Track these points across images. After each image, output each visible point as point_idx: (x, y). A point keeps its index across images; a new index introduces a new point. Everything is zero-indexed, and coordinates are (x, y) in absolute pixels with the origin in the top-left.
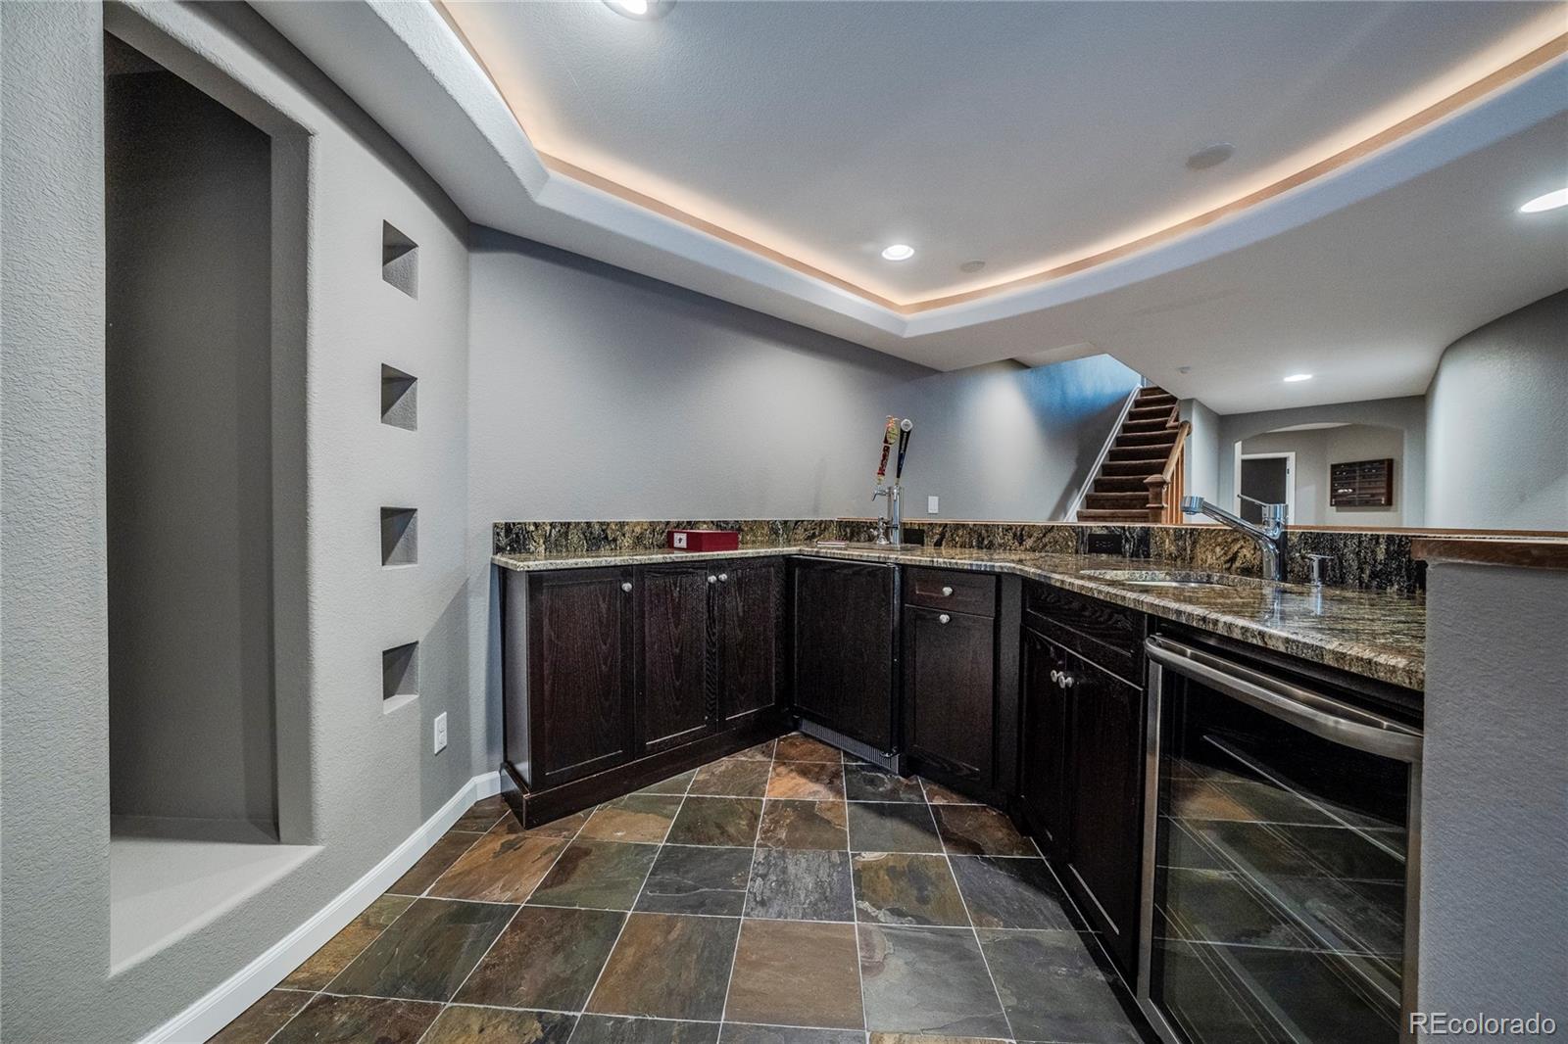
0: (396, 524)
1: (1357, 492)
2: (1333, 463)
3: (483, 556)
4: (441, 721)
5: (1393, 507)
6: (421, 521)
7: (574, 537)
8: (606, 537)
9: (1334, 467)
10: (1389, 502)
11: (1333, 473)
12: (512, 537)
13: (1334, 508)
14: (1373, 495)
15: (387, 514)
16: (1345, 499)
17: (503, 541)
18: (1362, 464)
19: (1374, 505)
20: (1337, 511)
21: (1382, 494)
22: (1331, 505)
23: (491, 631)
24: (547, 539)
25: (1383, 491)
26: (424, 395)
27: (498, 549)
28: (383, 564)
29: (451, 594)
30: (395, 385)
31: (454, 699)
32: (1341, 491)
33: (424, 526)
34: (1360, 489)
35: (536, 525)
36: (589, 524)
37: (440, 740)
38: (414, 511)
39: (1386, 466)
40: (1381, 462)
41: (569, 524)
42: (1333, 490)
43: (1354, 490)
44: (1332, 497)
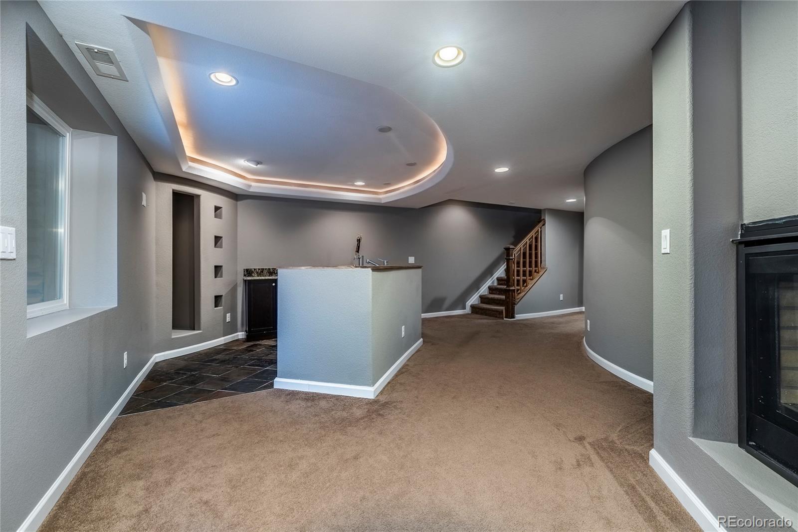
0: (218, 269)
3: (241, 278)
4: (228, 315)
6: (224, 269)
7: (265, 272)
8: (274, 272)
12: (248, 272)
15: (216, 267)
17: (246, 273)
23: (243, 294)
24: (257, 273)
26: (224, 241)
27: (245, 275)
28: (215, 278)
29: (232, 286)
30: (217, 239)
31: (233, 310)
33: (224, 270)
35: (254, 269)
36: (269, 269)
37: (228, 319)
38: (222, 266)
41: (263, 269)
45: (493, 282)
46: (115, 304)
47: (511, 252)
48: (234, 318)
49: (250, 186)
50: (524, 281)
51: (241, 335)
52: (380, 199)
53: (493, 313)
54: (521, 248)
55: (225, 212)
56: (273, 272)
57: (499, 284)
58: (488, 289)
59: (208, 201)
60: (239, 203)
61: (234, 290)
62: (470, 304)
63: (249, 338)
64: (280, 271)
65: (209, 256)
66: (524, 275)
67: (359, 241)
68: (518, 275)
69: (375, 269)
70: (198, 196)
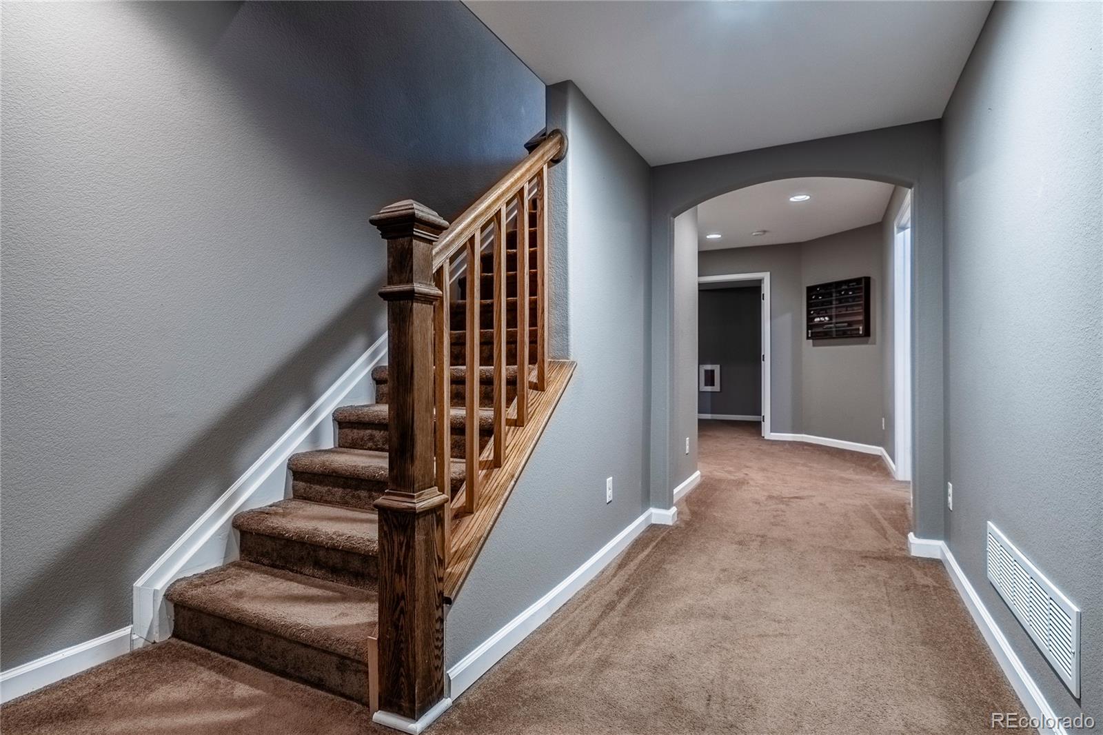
1: (834, 321)
2: (809, 285)
5: (872, 337)
9: (810, 290)
10: (867, 333)
11: (809, 298)
13: (811, 341)
14: (850, 324)
16: (820, 330)
18: (838, 284)
19: (852, 336)
20: (814, 345)
21: (858, 322)
22: (808, 338)
25: (861, 318)
32: (817, 320)
34: (837, 316)
39: (863, 285)
40: (858, 281)
42: (810, 319)
43: (831, 318)
44: (809, 327)
45: (315, 436)
47: (419, 247)
50: (487, 431)
53: (302, 651)
54: (472, 239)
57: (345, 444)
58: (283, 478)
62: (161, 585)
66: (488, 398)
68: (458, 398)
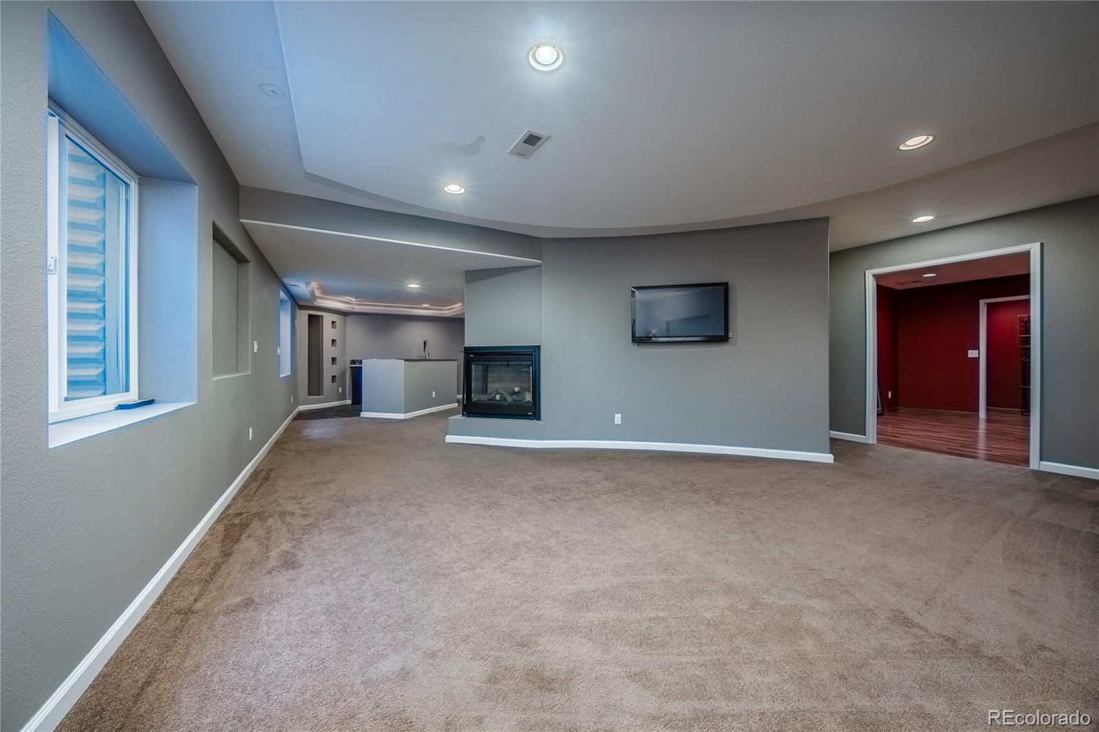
0: (334, 360)
3: (348, 365)
4: (340, 388)
7: (356, 362)
15: (333, 358)
23: (349, 376)
24: (352, 362)
26: (338, 343)
28: (333, 364)
29: (343, 370)
30: (333, 341)
31: (343, 385)
33: (338, 360)
36: (358, 360)
37: (340, 391)
38: (337, 358)
41: (355, 360)
46: (289, 374)
48: (344, 390)
49: (354, 308)
51: (349, 402)
52: (444, 314)
55: (338, 324)
56: (361, 363)
59: (328, 318)
60: (347, 318)
61: (344, 373)
63: (352, 404)
64: (363, 361)
65: (328, 351)
67: (425, 343)
69: (405, 360)
70: (322, 316)
